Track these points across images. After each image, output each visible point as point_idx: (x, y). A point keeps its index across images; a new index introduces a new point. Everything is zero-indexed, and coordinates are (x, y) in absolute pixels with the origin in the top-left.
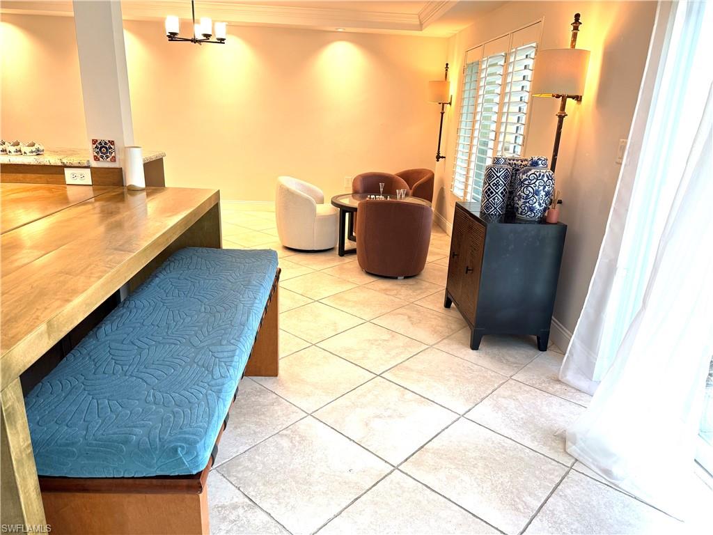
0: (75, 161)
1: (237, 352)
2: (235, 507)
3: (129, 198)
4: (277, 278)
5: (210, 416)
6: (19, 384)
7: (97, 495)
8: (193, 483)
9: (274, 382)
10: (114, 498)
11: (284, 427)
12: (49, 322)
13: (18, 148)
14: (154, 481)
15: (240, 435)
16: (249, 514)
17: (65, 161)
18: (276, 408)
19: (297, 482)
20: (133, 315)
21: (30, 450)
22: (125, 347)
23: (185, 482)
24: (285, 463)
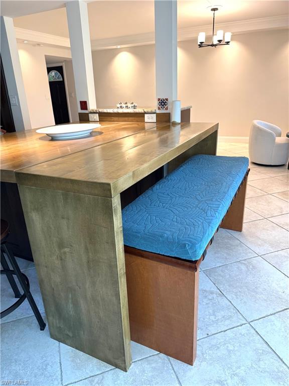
0: (149, 110)
1: (221, 206)
2: (212, 293)
3: (172, 128)
4: (247, 174)
5: (204, 233)
6: (120, 197)
7: (147, 260)
8: (192, 265)
9: (239, 235)
10: (154, 263)
11: (243, 259)
12: (133, 172)
13: (126, 105)
14: (173, 259)
15: (218, 257)
16: (219, 298)
17: (145, 110)
18: (240, 248)
19: (248, 290)
20: (169, 182)
21: (122, 229)
22: (165, 196)
23: (188, 264)
24: (242, 278)
